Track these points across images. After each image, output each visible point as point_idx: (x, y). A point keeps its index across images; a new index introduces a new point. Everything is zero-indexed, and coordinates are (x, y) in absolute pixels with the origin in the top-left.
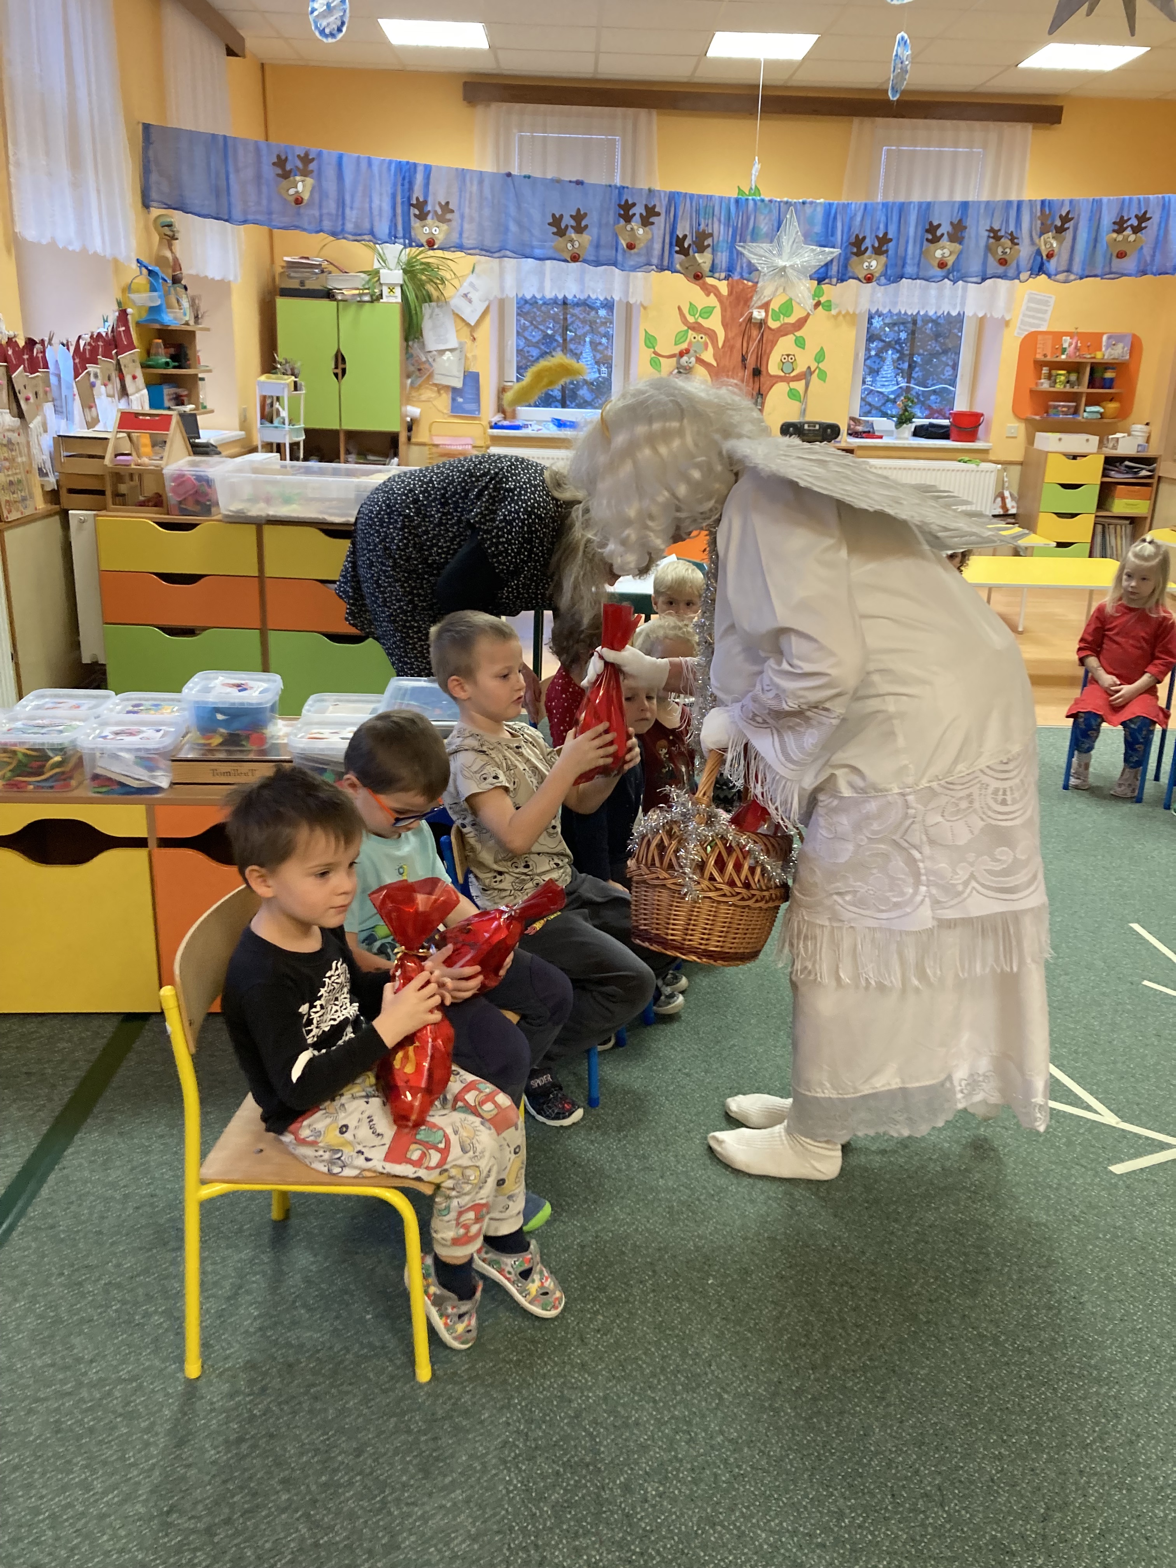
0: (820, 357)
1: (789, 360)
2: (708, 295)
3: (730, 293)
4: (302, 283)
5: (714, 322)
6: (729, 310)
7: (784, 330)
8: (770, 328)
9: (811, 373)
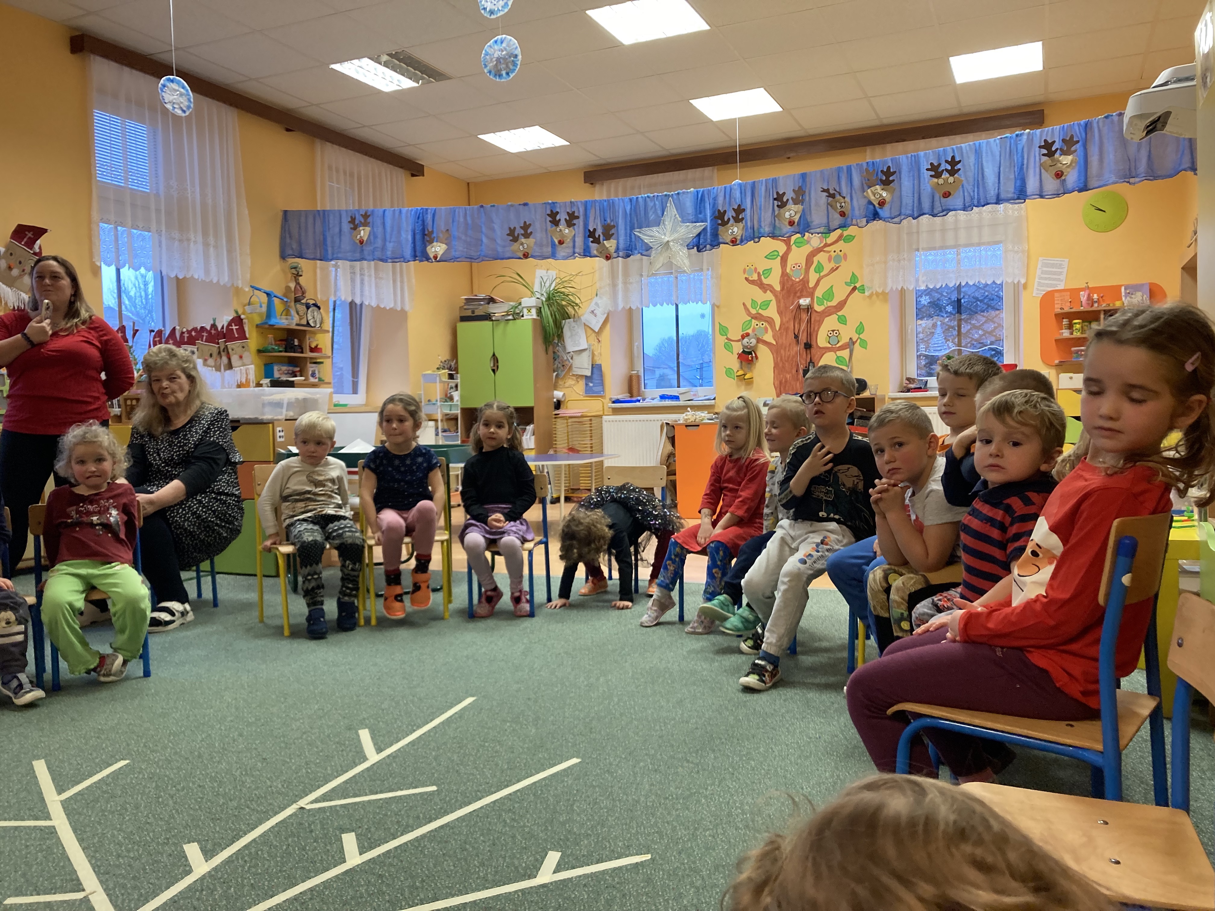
0: (860, 329)
1: (834, 333)
2: (765, 292)
3: (783, 289)
4: (473, 312)
5: (772, 312)
6: (782, 301)
7: (828, 312)
8: (816, 311)
9: (854, 343)
